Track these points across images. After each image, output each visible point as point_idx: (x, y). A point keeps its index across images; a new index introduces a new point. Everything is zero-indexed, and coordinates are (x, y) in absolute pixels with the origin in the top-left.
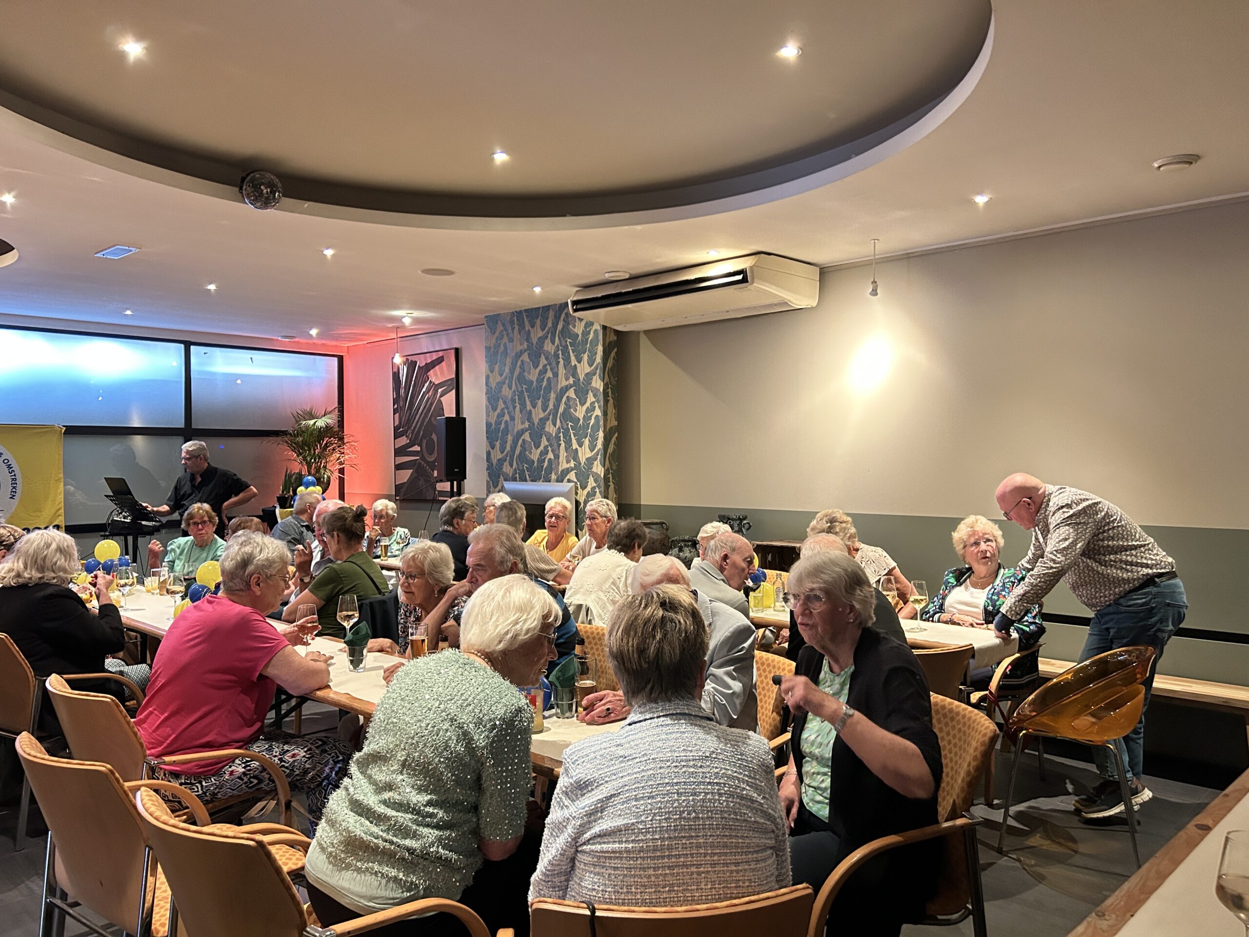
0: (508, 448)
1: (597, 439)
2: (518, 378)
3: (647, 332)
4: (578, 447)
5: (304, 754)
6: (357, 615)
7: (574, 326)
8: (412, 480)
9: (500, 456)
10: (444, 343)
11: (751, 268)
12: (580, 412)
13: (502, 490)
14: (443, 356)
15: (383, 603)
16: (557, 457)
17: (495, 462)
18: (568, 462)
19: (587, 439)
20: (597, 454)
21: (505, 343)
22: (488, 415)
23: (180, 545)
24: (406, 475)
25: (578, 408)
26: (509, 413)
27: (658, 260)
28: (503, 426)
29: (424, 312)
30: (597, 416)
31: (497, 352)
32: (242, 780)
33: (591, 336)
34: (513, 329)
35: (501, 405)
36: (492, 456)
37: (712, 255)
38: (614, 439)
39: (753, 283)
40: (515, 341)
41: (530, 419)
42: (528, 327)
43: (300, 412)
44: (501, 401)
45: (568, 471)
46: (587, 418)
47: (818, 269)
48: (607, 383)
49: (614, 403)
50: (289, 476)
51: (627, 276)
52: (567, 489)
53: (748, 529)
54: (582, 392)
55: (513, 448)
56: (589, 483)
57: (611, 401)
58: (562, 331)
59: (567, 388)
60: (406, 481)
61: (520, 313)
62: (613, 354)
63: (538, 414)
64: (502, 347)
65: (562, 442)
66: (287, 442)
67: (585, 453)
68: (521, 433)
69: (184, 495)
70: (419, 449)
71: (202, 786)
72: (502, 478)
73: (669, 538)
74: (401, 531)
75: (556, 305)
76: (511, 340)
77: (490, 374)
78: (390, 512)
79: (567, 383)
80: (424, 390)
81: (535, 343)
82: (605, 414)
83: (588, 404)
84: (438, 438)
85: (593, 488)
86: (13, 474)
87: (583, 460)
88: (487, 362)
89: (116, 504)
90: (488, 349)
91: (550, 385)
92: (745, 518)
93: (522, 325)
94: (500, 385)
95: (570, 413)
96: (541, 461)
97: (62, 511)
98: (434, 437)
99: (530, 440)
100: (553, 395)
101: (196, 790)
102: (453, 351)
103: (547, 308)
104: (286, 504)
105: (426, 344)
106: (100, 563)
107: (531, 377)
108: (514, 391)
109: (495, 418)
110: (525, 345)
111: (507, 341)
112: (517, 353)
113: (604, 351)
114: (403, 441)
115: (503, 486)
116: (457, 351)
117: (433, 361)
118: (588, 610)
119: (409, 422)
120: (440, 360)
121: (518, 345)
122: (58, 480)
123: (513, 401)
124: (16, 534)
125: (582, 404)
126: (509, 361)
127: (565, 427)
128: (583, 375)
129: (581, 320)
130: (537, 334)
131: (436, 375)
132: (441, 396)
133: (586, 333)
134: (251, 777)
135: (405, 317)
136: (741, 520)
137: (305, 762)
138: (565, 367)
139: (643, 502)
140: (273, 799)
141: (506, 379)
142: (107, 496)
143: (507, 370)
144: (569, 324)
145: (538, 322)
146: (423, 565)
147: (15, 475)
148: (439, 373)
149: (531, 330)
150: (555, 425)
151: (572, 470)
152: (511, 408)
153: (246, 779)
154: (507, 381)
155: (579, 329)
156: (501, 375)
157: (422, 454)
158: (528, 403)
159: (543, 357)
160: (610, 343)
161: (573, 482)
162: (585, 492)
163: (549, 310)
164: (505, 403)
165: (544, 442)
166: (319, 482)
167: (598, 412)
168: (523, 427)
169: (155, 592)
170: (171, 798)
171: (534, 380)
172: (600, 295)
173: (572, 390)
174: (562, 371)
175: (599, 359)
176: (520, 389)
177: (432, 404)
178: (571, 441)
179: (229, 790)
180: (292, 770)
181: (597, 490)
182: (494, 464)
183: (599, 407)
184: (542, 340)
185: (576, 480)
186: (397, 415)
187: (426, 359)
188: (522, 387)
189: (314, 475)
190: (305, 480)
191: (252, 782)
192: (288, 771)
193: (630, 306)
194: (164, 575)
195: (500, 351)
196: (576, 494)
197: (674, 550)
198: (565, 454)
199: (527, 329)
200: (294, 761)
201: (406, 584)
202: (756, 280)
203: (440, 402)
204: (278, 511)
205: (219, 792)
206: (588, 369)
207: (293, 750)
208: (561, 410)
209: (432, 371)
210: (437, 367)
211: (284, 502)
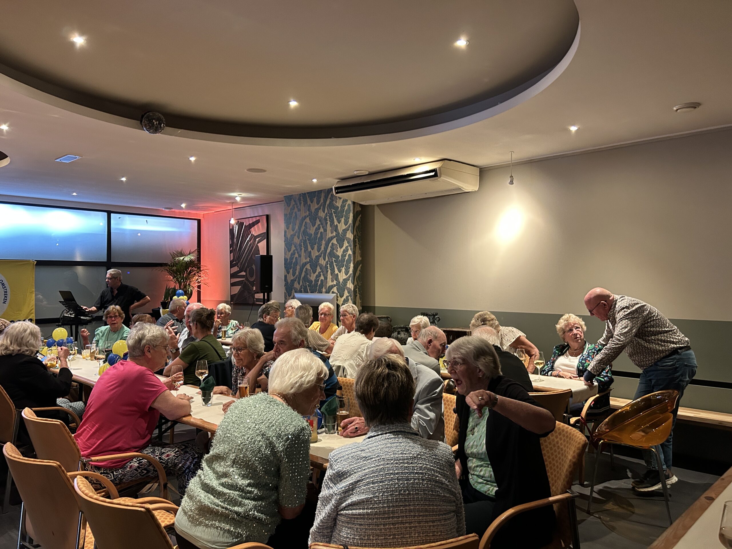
0: (297, 273)
1: (349, 268)
2: (304, 232)
3: (378, 205)
4: (338, 272)
5: (174, 454)
6: (207, 372)
7: (336, 202)
8: (241, 292)
9: (292, 278)
10: (260, 212)
11: (440, 168)
12: (340, 252)
13: (294, 298)
14: (259, 220)
15: (223, 365)
16: (326, 278)
17: (289, 281)
18: (332, 281)
19: (344, 268)
20: (349, 277)
21: (296, 212)
22: (285, 254)
23: (102, 331)
24: (237, 289)
25: (338, 250)
26: (298, 253)
27: (386, 164)
28: (294, 260)
29: (248, 194)
30: (349, 255)
31: (291, 217)
32: (137, 471)
33: (346, 208)
34: (300, 203)
35: (293, 248)
36: (288, 278)
37: (417, 161)
38: (359, 268)
39: (440, 177)
40: (301, 210)
41: (310, 256)
42: (309, 202)
43: (175, 252)
44: (293, 246)
45: (332, 287)
46: (344, 256)
47: (479, 169)
48: (355, 235)
49: (359, 247)
50: (168, 290)
51: (367, 173)
52: (332, 297)
53: (438, 321)
54: (341, 241)
55: (300, 274)
56: (345, 294)
57: (358, 246)
58: (329, 205)
59: (332, 238)
60: (237, 292)
61: (305, 194)
62: (359, 218)
63: (315, 253)
64: (294, 214)
65: (329, 270)
66: (167, 270)
67: (342, 276)
68: (306, 264)
69: (107, 301)
70: (245, 274)
71: (114, 475)
72: (293, 290)
73: (392, 326)
74: (234, 322)
75: (325, 190)
76: (299, 210)
77: (287, 230)
78: (227, 311)
79: (332, 235)
80: (248, 239)
81: (313, 212)
82: (354, 253)
83: (344, 247)
84: (256, 267)
85: (347, 297)
86: (5, 289)
87: (341, 280)
88: (285, 223)
89: (65, 306)
90: (285, 215)
91: (322, 237)
92: (437, 314)
93: (305, 202)
94: (293, 236)
95: (334, 253)
96: (317, 281)
97: (34, 310)
98: (254, 267)
99: (310, 269)
100: (324, 242)
101: (110, 477)
102: (265, 217)
103: (320, 192)
104: (166, 306)
105: (249, 213)
106: (55, 341)
107: (311, 232)
108: (301, 240)
109: (290, 256)
110: (308, 213)
111: (297, 211)
112: (303, 217)
113: (354, 217)
114: (236, 269)
115: (294, 296)
116: (268, 217)
117: (253, 223)
118: (344, 369)
119: (239, 258)
120: (257, 222)
121: (304, 213)
122: (32, 292)
123: (301, 246)
124: (6, 324)
125: (341, 247)
126: (298, 222)
127: (331, 261)
128: (341, 231)
129: (340, 198)
130: (314, 206)
131: (255, 230)
132: (258, 243)
133: (343, 206)
134: (142, 469)
135: (237, 197)
136: (434, 316)
137: (175, 459)
138: (331, 226)
139: (376, 306)
140: (156, 482)
141: (296, 232)
142: (60, 302)
143: (297, 227)
144: (333, 201)
145: (315, 199)
146: (245, 342)
147: (6, 289)
148: (257, 229)
149: (311, 204)
150: (325, 260)
151: (335, 286)
152: (299, 250)
153: (139, 471)
154: (297, 234)
155: (339, 204)
156: (293, 231)
157: (247, 277)
158: (309, 247)
159: (318, 220)
160: (357, 212)
161: (335, 293)
162: (343, 299)
163: (321, 193)
164: (295, 247)
165: (318, 270)
166: (186, 293)
167: (350, 252)
168: (306, 261)
169: (88, 358)
170: (95, 482)
171: (313, 233)
172: (351, 184)
173: (335, 239)
174: (329, 228)
175: (350, 221)
176: (304, 239)
177: (252, 247)
178: (334, 269)
179: (129, 477)
180: (167, 464)
181: (349, 298)
182: (289, 283)
183: (351, 249)
184: (317, 210)
185: (337, 292)
186: (232, 254)
187: (249, 221)
188: (306, 238)
189: (182, 290)
190: (177, 292)
191: (143, 472)
192: (165, 465)
193: (369, 190)
194: (93, 349)
195: (293, 216)
196: (337, 300)
197: (395, 333)
198: (331, 277)
199: (308, 204)
200: (168, 459)
201: (237, 355)
202: (442, 175)
203: (257, 246)
204: (161, 310)
205: (124, 478)
206: (344, 227)
207: (168, 452)
208: (328, 251)
209: (252, 228)
210: (256, 226)
211: (165, 305)
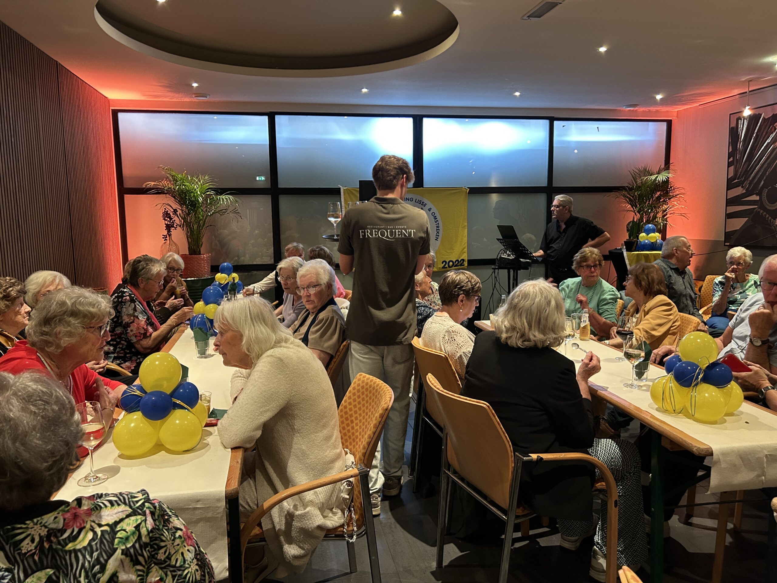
8: (747, 227)
24: (739, 223)
50: (630, 225)
70: (758, 198)
86: (437, 223)
97: (466, 250)
104: (632, 248)
114: (738, 191)
122: (463, 227)
142: (498, 239)
147: (438, 224)
157: (762, 203)
186: (732, 168)
189: (652, 224)
190: (644, 227)
204: (625, 253)
211: (631, 245)
